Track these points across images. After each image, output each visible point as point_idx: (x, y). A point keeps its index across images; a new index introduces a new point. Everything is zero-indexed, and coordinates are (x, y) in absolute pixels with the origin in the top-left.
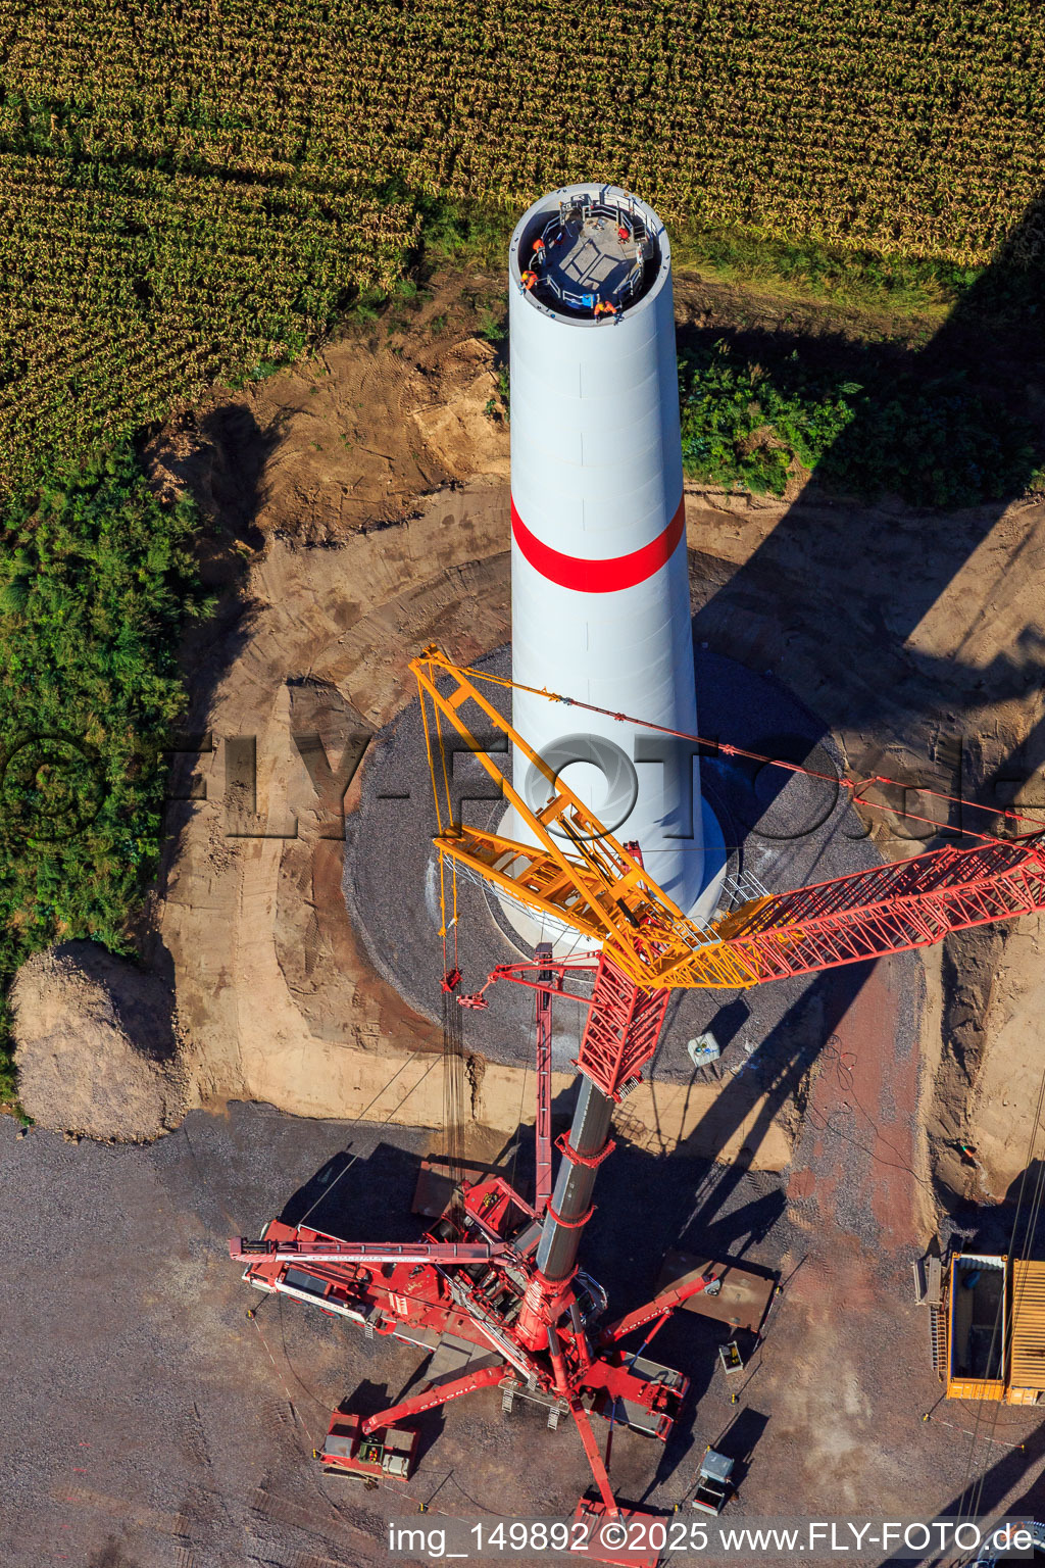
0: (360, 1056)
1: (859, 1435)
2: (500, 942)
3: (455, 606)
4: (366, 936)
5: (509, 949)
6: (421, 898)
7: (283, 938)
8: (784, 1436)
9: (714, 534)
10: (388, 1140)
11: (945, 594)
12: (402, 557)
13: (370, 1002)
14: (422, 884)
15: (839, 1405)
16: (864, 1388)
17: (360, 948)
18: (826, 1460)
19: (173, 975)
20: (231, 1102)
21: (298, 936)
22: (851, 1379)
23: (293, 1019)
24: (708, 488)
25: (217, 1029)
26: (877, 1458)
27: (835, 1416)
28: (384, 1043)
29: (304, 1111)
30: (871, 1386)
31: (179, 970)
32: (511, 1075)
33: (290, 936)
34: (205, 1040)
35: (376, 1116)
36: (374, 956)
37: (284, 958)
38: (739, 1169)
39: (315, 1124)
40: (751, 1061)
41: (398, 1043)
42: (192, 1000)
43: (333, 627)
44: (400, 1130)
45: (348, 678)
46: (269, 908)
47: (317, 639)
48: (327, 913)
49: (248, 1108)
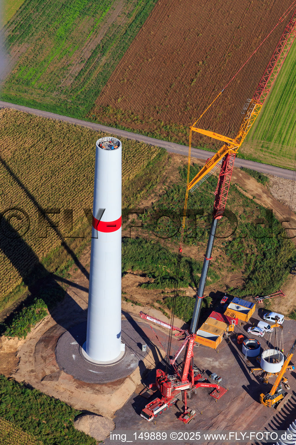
0: (119, 390)
1: (216, 361)
2: (109, 367)
3: (42, 357)
4: (98, 382)
5: (111, 366)
6: (95, 373)
7: (91, 392)
8: (212, 369)
9: (49, 325)
10: (133, 398)
11: (78, 304)
12: (27, 361)
13: (110, 386)
14: (93, 372)
15: (210, 361)
16: (209, 357)
17: (99, 384)
18: (219, 366)
19: (88, 411)
20: (114, 415)
21: (92, 390)
22: (206, 358)
23: (107, 396)
24: (41, 322)
25: (101, 409)
26: (222, 360)
27: (212, 362)
28: (119, 386)
29: (122, 406)
30: (209, 356)
31: (88, 410)
32: (133, 374)
33: (91, 391)
34: (102, 411)
35: (128, 397)
36: (102, 382)
37: (95, 393)
38: (163, 360)
39: (125, 406)
40: (148, 346)
41: (120, 385)
42: (94, 410)
43: (34, 373)
44: (132, 396)
45: (46, 373)
46: (84, 393)
47: (35, 376)
48: (91, 386)
49: (116, 413)
